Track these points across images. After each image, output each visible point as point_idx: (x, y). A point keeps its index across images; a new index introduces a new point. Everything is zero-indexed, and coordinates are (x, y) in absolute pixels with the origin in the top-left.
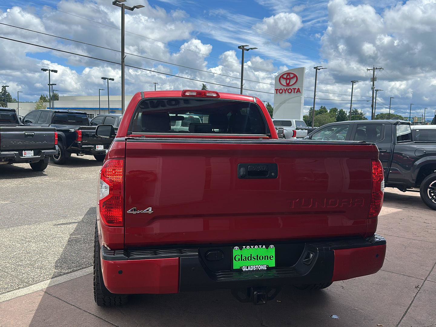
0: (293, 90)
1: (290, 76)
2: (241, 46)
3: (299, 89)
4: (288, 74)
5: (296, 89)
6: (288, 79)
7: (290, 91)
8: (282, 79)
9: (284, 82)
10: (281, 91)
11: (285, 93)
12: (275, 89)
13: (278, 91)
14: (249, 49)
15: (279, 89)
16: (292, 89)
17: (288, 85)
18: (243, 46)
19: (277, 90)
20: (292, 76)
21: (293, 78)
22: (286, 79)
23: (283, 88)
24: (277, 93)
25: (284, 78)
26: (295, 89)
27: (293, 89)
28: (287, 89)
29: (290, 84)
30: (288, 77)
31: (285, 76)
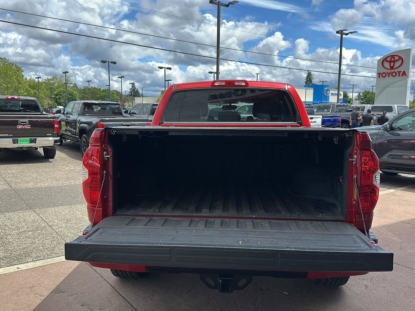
0: (398, 73)
1: (394, 58)
2: (339, 31)
3: (404, 72)
4: (393, 56)
5: (401, 71)
6: (392, 61)
7: (394, 74)
8: (385, 63)
9: (387, 65)
10: (384, 75)
11: (389, 76)
12: (378, 73)
13: (381, 75)
14: (349, 33)
15: (382, 72)
16: (396, 72)
17: (392, 68)
18: (342, 31)
19: (379, 74)
20: (396, 58)
21: (397, 60)
22: (390, 62)
23: (386, 71)
24: (379, 77)
25: (388, 61)
26: (399, 72)
27: (398, 72)
28: (390, 72)
29: (395, 67)
30: (393, 59)
31: (389, 59)
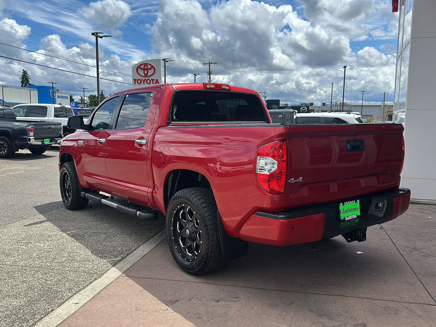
0: (152, 81)
1: (147, 67)
2: (95, 33)
3: (157, 80)
4: (146, 65)
5: (154, 79)
6: (146, 69)
7: (148, 82)
8: (140, 70)
9: (141, 72)
10: (139, 82)
11: (144, 83)
12: (133, 79)
13: (136, 81)
14: (103, 36)
15: (137, 79)
16: (150, 79)
17: (146, 75)
18: (97, 33)
19: (135, 80)
20: (149, 67)
21: (150, 69)
22: (144, 69)
23: (141, 78)
24: (135, 83)
25: (142, 69)
26: (153, 80)
27: (151, 79)
28: (145, 79)
29: (149, 75)
30: (146, 68)
31: (142, 67)
